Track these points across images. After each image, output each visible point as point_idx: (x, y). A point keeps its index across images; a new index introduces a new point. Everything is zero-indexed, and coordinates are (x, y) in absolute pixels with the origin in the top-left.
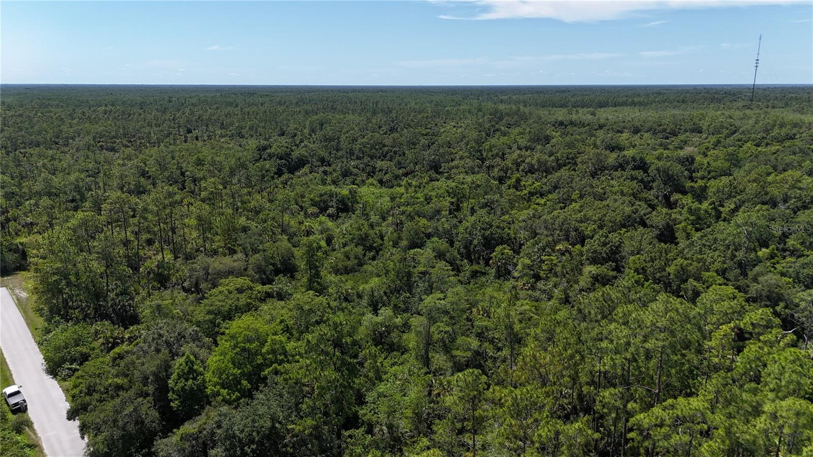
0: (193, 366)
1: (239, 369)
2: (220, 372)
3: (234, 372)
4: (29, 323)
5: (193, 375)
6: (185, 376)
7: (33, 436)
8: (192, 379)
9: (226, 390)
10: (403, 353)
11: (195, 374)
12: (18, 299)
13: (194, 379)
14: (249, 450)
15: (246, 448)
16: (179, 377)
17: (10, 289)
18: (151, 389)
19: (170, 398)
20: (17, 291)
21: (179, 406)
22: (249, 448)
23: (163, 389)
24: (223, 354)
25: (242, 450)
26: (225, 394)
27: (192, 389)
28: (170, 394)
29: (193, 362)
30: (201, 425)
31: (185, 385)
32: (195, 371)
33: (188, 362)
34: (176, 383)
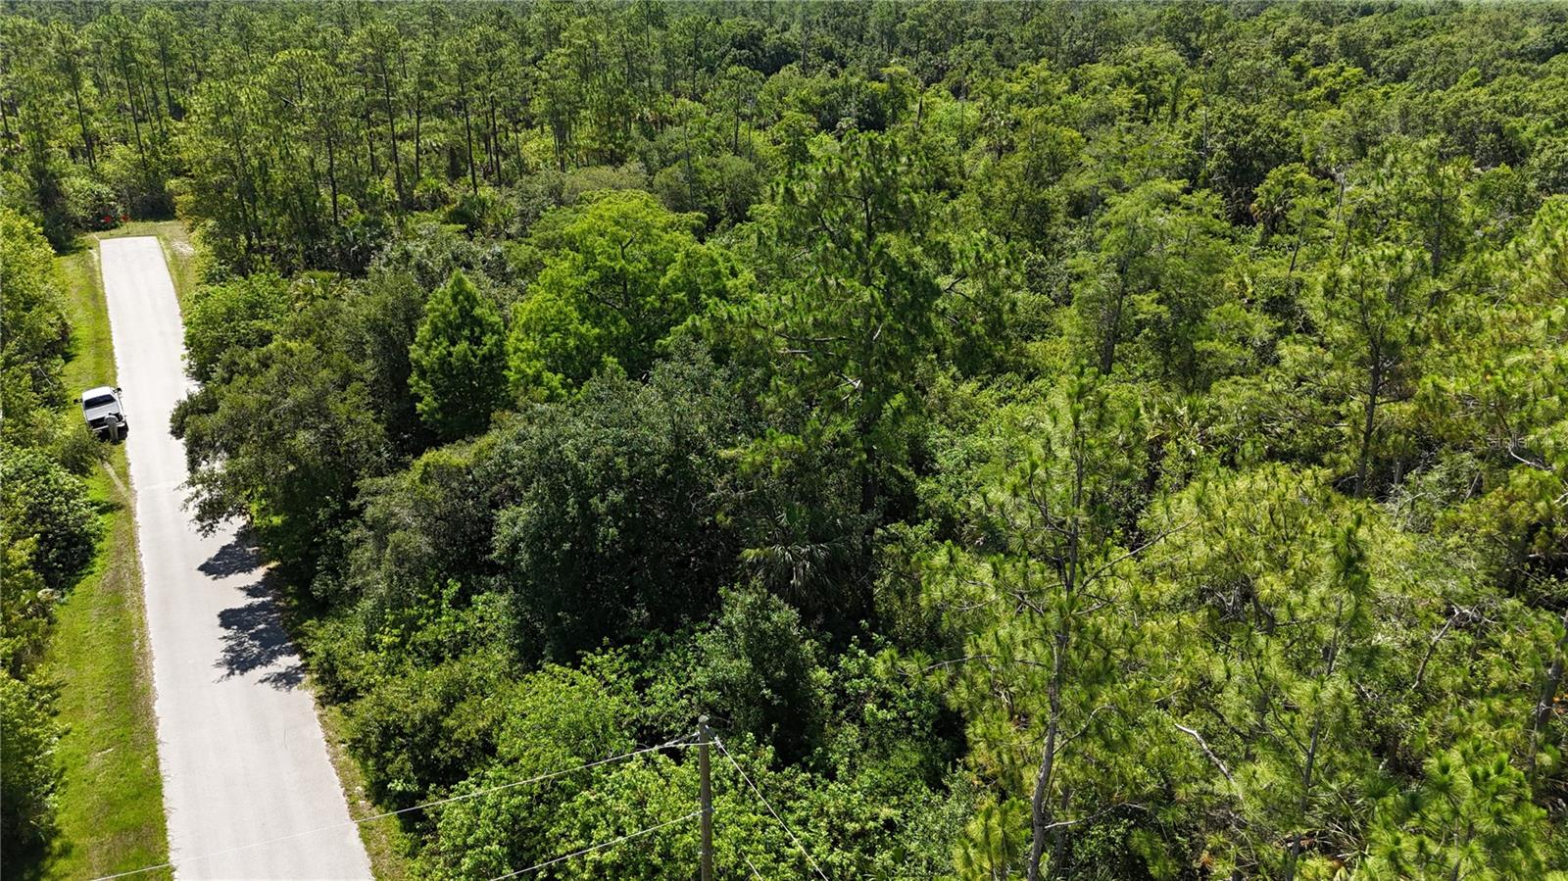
0: (472, 308)
1: (595, 325)
2: (541, 327)
3: (583, 330)
4: (180, 288)
5: (472, 332)
6: (449, 331)
7: (121, 487)
8: (467, 338)
9: (560, 376)
11: (477, 330)
12: (174, 256)
13: (476, 341)
14: (602, 508)
15: (595, 500)
16: (436, 332)
17: (165, 239)
18: (368, 368)
19: (413, 390)
20: (177, 244)
21: (436, 410)
22: (602, 501)
23: (397, 367)
24: (556, 286)
25: (584, 505)
26: (555, 383)
27: (464, 359)
28: (413, 378)
29: (475, 299)
30: (481, 451)
31: (450, 354)
32: (478, 322)
33: (459, 293)
34: (429, 348)
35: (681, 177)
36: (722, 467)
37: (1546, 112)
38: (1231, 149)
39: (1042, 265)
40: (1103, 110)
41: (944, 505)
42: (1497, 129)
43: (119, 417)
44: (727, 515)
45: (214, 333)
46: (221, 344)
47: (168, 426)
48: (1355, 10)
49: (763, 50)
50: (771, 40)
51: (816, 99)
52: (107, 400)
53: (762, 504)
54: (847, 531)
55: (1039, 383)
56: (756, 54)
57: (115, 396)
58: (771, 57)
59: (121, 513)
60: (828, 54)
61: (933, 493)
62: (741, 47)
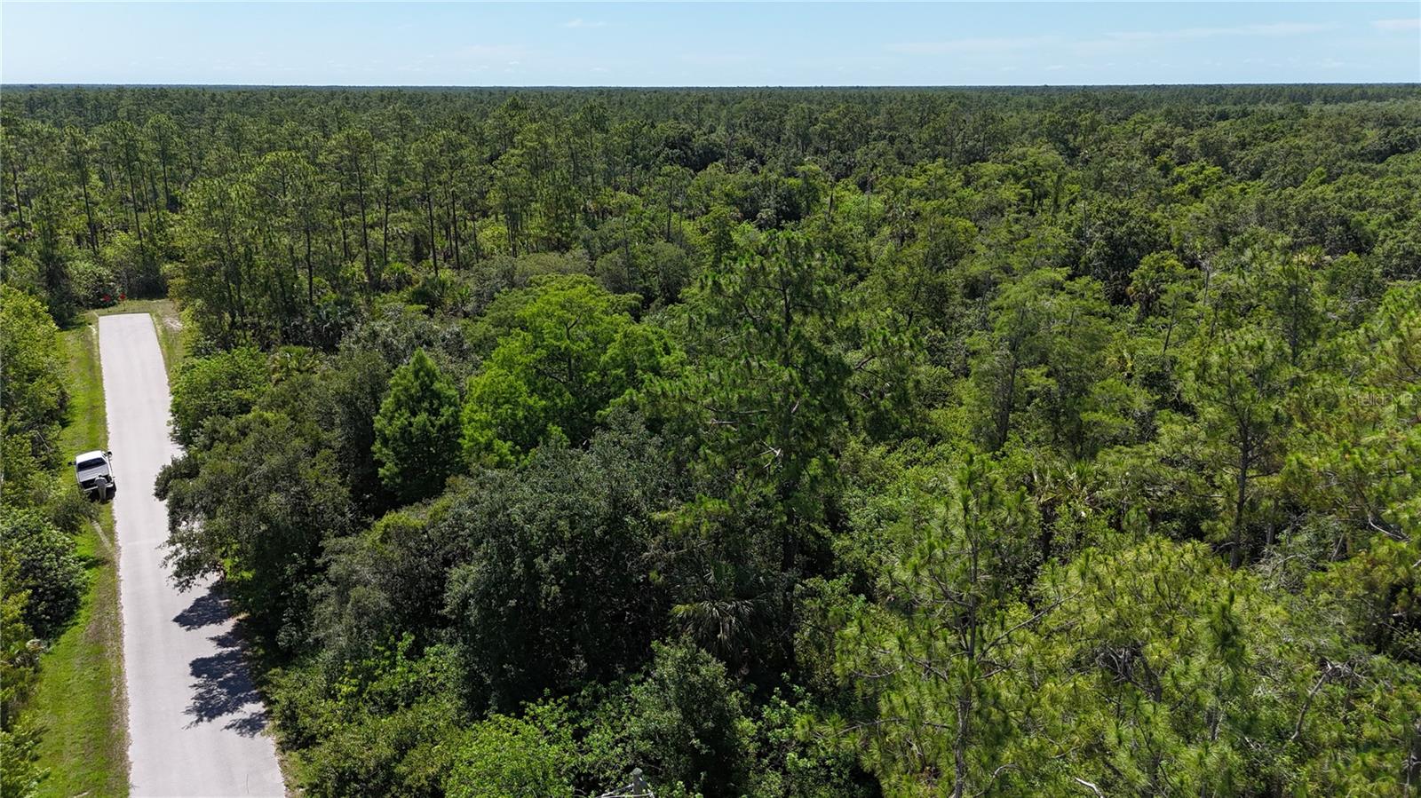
0: (432, 383)
1: (543, 397)
2: (495, 399)
3: (531, 402)
4: (169, 361)
5: (431, 404)
6: (412, 404)
7: (107, 544)
8: (426, 410)
9: (509, 443)
10: (933, 442)
11: (436, 402)
12: (165, 331)
13: (435, 412)
14: (545, 567)
15: (539, 560)
16: (399, 404)
17: (157, 316)
18: (336, 437)
19: (376, 457)
20: (168, 320)
21: (397, 475)
22: (546, 560)
23: (363, 436)
24: (508, 363)
25: (529, 565)
26: (505, 451)
27: (424, 429)
28: (377, 446)
29: (434, 375)
30: (436, 513)
31: (411, 424)
32: (437, 395)
33: (419, 370)
34: (392, 418)
35: (620, 262)
36: (655, 528)
37: (1386, 207)
38: (1109, 238)
39: (941, 340)
40: (993, 203)
41: (857, 561)
42: (1344, 222)
43: (108, 478)
44: (659, 573)
45: (198, 402)
46: (204, 412)
47: (152, 489)
48: (1212, 115)
49: (692, 150)
50: (699, 142)
51: (739, 193)
52: (98, 463)
53: (692, 563)
54: (770, 587)
55: (941, 448)
56: (685, 153)
57: (106, 459)
58: (699, 155)
59: (106, 568)
60: (749, 154)
61: (848, 550)
62: (673, 147)
